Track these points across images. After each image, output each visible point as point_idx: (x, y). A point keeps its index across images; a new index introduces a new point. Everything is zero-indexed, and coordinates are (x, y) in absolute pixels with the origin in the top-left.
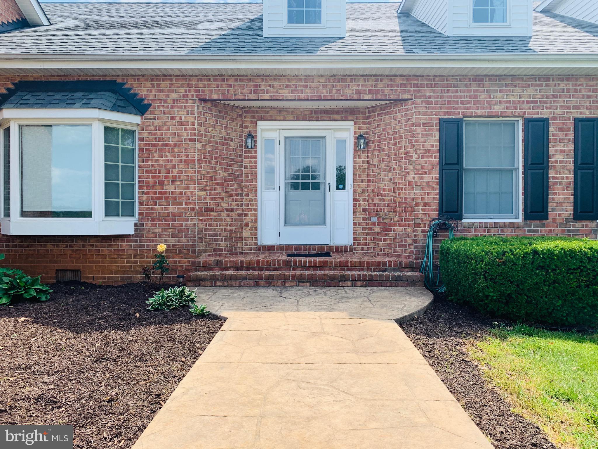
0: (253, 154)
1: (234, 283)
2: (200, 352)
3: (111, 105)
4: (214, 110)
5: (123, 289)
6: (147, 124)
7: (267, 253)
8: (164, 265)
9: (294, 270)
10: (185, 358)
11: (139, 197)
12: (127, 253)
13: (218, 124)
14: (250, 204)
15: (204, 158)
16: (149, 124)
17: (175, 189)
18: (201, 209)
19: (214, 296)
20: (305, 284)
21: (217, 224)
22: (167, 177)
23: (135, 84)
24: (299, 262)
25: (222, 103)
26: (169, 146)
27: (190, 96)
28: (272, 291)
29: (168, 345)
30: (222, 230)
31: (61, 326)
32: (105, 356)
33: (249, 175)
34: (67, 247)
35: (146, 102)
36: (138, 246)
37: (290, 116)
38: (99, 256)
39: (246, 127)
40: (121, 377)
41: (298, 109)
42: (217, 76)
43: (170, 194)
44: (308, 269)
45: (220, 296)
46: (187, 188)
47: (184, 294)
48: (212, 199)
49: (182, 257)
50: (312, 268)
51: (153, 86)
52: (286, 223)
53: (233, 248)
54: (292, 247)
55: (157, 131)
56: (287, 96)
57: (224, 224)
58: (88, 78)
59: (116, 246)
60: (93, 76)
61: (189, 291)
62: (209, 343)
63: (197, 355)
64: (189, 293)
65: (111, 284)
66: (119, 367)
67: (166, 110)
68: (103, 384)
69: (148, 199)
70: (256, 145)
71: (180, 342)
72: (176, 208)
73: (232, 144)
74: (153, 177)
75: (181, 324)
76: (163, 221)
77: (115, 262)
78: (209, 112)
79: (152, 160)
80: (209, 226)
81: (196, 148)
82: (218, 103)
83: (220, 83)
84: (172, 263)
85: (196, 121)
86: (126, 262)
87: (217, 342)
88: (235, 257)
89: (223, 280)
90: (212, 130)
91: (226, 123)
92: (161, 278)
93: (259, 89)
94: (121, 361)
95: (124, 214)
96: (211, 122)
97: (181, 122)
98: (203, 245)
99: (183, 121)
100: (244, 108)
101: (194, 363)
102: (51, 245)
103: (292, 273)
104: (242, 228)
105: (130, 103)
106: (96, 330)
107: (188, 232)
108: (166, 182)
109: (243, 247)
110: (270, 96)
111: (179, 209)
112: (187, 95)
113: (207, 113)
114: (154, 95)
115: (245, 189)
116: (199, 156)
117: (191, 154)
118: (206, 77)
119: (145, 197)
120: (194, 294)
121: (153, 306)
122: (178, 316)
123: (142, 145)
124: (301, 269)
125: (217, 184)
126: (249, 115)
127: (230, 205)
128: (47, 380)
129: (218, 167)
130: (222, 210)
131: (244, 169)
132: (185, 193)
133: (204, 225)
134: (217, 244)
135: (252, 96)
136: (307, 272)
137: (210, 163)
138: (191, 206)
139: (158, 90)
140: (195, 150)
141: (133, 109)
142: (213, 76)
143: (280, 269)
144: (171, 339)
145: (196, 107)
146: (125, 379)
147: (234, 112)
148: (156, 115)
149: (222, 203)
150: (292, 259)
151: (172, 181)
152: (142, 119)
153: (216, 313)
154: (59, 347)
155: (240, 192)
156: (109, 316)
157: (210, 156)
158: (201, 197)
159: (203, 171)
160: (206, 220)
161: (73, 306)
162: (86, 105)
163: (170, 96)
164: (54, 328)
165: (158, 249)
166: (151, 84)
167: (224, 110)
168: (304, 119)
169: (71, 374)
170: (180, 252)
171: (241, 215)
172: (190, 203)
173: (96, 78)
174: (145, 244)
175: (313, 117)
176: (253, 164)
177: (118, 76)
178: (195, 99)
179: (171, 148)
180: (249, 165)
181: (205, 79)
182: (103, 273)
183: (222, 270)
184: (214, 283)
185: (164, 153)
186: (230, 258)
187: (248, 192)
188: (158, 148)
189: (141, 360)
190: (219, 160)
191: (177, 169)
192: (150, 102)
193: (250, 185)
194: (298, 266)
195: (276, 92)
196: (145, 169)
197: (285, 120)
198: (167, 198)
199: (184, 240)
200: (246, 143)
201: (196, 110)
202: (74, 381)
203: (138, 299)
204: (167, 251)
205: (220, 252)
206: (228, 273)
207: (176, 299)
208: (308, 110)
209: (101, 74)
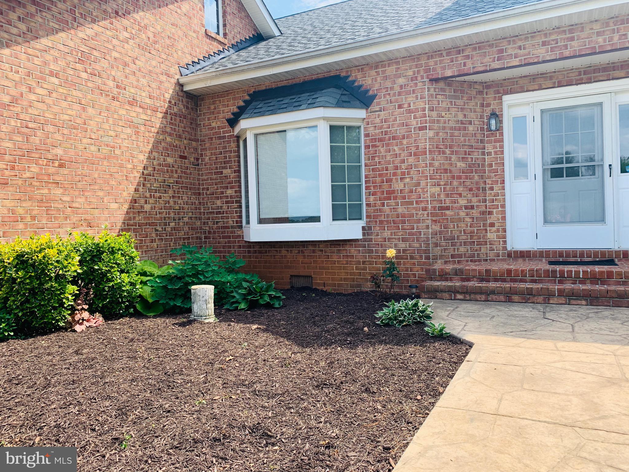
0: (498, 137)
1: (478, 297)
2: (441, 389)
3: (334, 101)
4: (447, 91)
5: (353, 298)
6: (373, 117)
7: (520, 260)
8: (395, 272)
9: (560, 282)
10: (422, 396)
11: (366, 198)
12: (356, 259)
13: (453, 106)
14: (496, 200)
15: (437, 148)
16: (375, 117)
17: (405, 187)
18: (434, 208)
19: (454, 313)
20: (579, 302)
21: (454, 225)
22: (395, 174)
23: (359, 75)
24: (569, 273)
25: (457, 81)
26: (396, 138)
27: (419, 78)
28: (531, 309)
29: (400, 375)
30: (461, 232)
31: (288, 337)
32: (327, 381)
33: (493, 163)
34: (299, 253)
35: (371, 93)
36: (367, 251)
37: (549, 83)
38: (329, 262)
39: (488, 105)
40: (344, 412)
41: (559, 72)
42: (451, 49)
43: (399, 193)
44: (582, 282)
45: (462, 313)
46: (418, 184)
47: (419, 309)
48: (447, 195)
49: (414, 264)
50: (588, 281)
51: (378, 73)
52: (546, 221)
53: (474, 254)
54: (555, 252)
55: (384, 123)
56: (543, 57)
57: (462, 225)
58: (313, 77)
59: (345, 252)
60: (318, 74)
61: (423, 305)
62: (452, 377)
63: (437, 394)
64: (424, 307)
65: (341, 292)
66: (343, 397)
67: (393, 99)
68: (322, 420)
69: (375, 200)
70: (501, 125)
71: (415, 372)
72: (405, 208)
73: (471, 128)
74: (380, 175)
75: (415, 345)
76: (392, 223)
77: (344, 268)
78: (442, 93)
79: (379, 156)
80: (445, 228)
81: (428, 138)
82: (453, 81)
83: (454, 56)
84: (403, 271)
85: (427, 106)
86: (355, 269)
87: (463, 378)
88: (478, 265)
89: (464, 293)
90: (446, 114)
91: (462, 104)
92: (392, 287)
93: (505, 54)
94: (345, 390)
95: (351, 218)
96: (444, 105)
97: (410, 109)
98: (438, 251)
99: (412, 107)
100: (485, 83)
101: (433, 404)
102: (286, 251)
103: (559, 287)
104: (486, 230)
105: (354, 97)
106: (322, 345)
107: (421, 235)
108: (394, 180)
109: (488, 252)
110: (521, 60)
111: (410, 210)
112: (416, 77)
113: (439, 94)
114: (379, 84)
115: (488, 181)
116: (431, 147)
117: (421, 145)
118: (438, 53)
119: (372, 198)
120: (429, 309)
121: (383, 320)
122: (411, 335)
123: (368, 141)
124: (571, 282)
125: (453, 177)
126: (492, 91)
127: (470, 201)
128: (266, 404)
129: (454, 157)
130: (461, 208)
131: (486, 157)
132: (415, 191)
133: (438, 226)
134: (454, 249)
135: (496, 65)
136: (581, 285)
137: (444, 153)
138: (423, 205)
139: (384, 77)
140: (426, 139)
141: (358, 102)
142: (446, 50)
143: (540, 281)
144: (404, 366)
145: (427, 90)
146: (348, 416)
147: (472, 89)
148: (382, 106)
149: (460, 200)
150: (558, 268)
151: (400, 178)
152: (367, 113)
153: (459, 336)
154: (284, 363)
155: (482, 185)
156: (336, 329)
157: (444, 145)
158: (434, 194)
159: (436, 164)
160: (441, 220)
161: (303, 314)
162: (312, 105)
163: (397, 82)
164: (282, 340)
165: (387, 255)
166: (376, 72)
167: (460, 88)
168: (569, 84)
169: (291, 400)
170: (412, 258)
171: (483, 213)
172: (421, 201)
173: (320, 76)
174: (374, 249)
175: (582, 79)
176: (498, 149)
177: (342, 69)
178: (425, 80)
179: (399, 141)
180: (493, 151)
181: (436, 55)
182: (333, 279)
183: (463, 280)
184: (453, 295)
185: (391, 148)
186: (471, 266)
187: (492, 184)
188: (384, 143)
189: (367, 390)
190: (455, 149)
191: (406, 164)
192: (375, 92)
193: (495, 175)
194: (567, 277)
195: (529, 53)
196: (371, 167)
197: (540, 89)
198: (395, 198)
199: (416, 245)
200: (489, 124)
201: (426, 93)
202: (292, 411)
203: (368, 311)
204: (397, 257)
205: (459, 258)
206: (471, 284)
207: (409, 314)
208: (574, 71)
209: (325, 70)
